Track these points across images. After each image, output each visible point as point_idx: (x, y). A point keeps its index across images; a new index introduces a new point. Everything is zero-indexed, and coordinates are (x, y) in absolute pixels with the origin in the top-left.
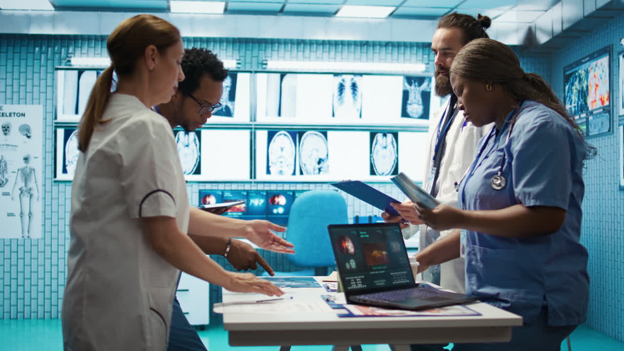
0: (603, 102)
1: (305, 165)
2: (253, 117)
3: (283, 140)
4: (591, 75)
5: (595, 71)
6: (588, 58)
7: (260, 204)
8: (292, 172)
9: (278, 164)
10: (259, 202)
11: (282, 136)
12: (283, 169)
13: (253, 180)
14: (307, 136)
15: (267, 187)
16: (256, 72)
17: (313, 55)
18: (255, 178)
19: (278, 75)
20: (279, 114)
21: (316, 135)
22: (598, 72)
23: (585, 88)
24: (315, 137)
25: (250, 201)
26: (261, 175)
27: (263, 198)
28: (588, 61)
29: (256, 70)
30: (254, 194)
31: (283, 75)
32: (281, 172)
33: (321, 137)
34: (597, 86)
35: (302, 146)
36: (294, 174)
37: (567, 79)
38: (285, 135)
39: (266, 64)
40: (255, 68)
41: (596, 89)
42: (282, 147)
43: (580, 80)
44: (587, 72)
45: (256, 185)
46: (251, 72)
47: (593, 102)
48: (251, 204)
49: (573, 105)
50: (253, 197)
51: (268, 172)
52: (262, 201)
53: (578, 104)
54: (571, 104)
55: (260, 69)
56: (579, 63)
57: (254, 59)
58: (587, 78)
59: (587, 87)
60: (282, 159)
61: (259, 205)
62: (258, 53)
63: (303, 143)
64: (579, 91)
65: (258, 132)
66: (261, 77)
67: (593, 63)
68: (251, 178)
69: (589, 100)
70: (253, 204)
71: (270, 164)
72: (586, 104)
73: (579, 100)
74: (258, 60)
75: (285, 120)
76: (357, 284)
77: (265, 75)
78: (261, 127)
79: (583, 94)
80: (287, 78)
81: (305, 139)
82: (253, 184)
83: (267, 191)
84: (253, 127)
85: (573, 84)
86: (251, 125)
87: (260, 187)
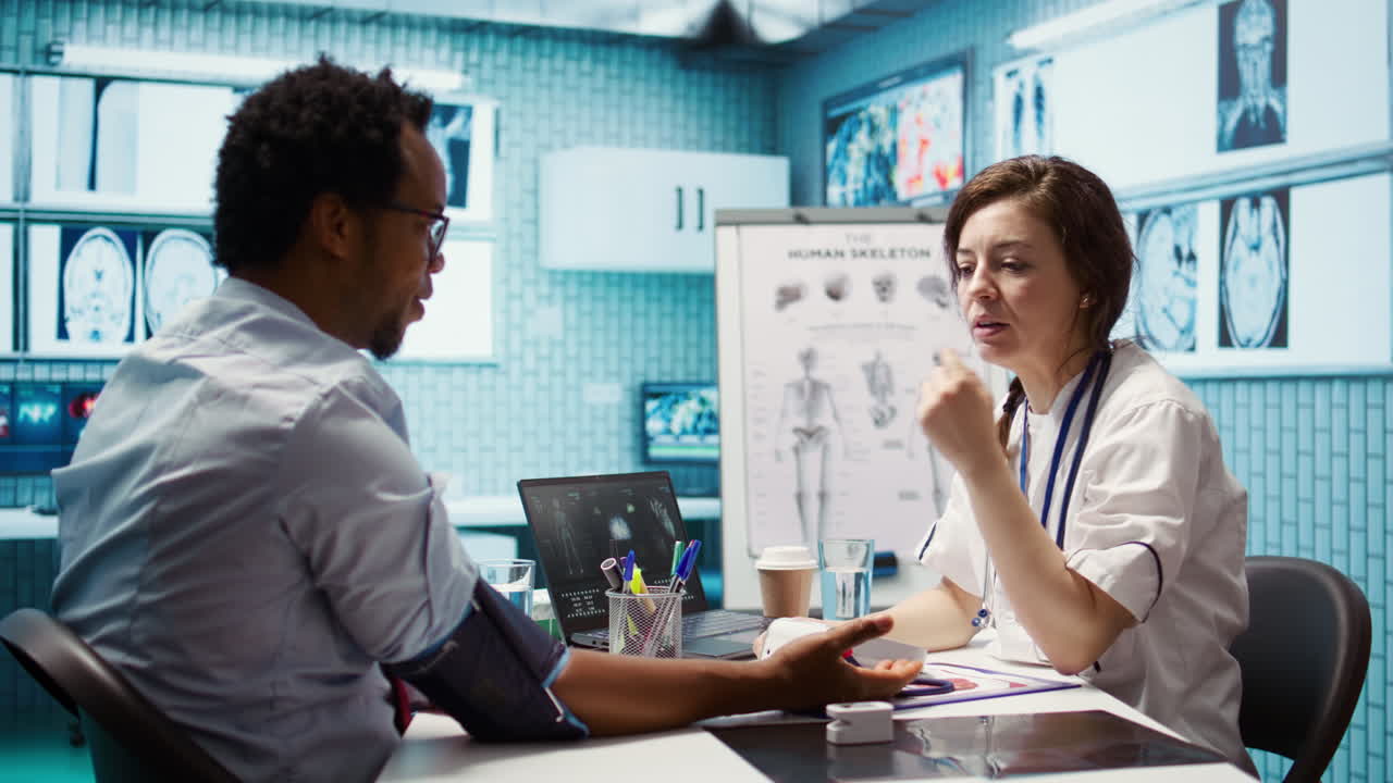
0: (943, 181)
1: (159, 316)
2: (23, 192)
3: (100, 254)
4: (906, 118)
5: (918, 106)
6: (897, 80)
7: (46, 417)
8: (124, 332)
9: (89, 313)
10: (43, 411)
11: (100, 241)
12: (102, 328)
13: (18, 355)
14: (163, 242)
15: (59, 374)
16: (29, 73)
17: (180, 35)
18: (26, 348)
19: (89, 85)
20: (92, 185)
21: (187, 239)
22: (930, 110)
23: (887, 149)
24: (186, 246)
25: (18, 411)
26: (43, 342)
27: (53, 401)
28: (896, 86)
29: (31, 67)
30: (30, 393)
31: (101, 83)
32: (96, 334)
33: (198, 244)
34: (925, 142)
35: (151, 268)
36: (131, 338)
37: (832, 127)
38: (107, 239)
39: (60, 54)
40: (27, 62)
41: (921, 152)
42: (99, 270)
43: (873, 130)
44: (894, 112)
45: (29, 366)
46: (15, 72)
47: (910, 181)
48: (21, 416)
49: (850, 187)
50: (29, 400)
51: (63, 333)
52: (51, 410)
53: (865, 184)
54: (844, 182)
55: (39, 67)
56: (871, 90)
57: (27, 42)
58: (893, 123)
59: (894, 146)
60: (95, 302)
61: (41, 420)
62: (36, 24)
63: (153, 262)
64: (869, 156)
65: (36, 232)
66: (44, 87)
67: (914, 90)
68: (16, 347)
69: (900, 178)
70: (26, 417)
71: (68, 313)
72: (890, 183)
73: (869, 173)
74: (35, 42)
75: (106, 200)
76: (585, 608)
77: (56, 81)
78: (45, 218)
79: (883, 162)
80: (111, 91)
81: (158, 250)
82: (21, 365)
83: (65, 385)
84: (22, 216)
85: (849, 139)
86: (17, 211)
87: (41, 373)
